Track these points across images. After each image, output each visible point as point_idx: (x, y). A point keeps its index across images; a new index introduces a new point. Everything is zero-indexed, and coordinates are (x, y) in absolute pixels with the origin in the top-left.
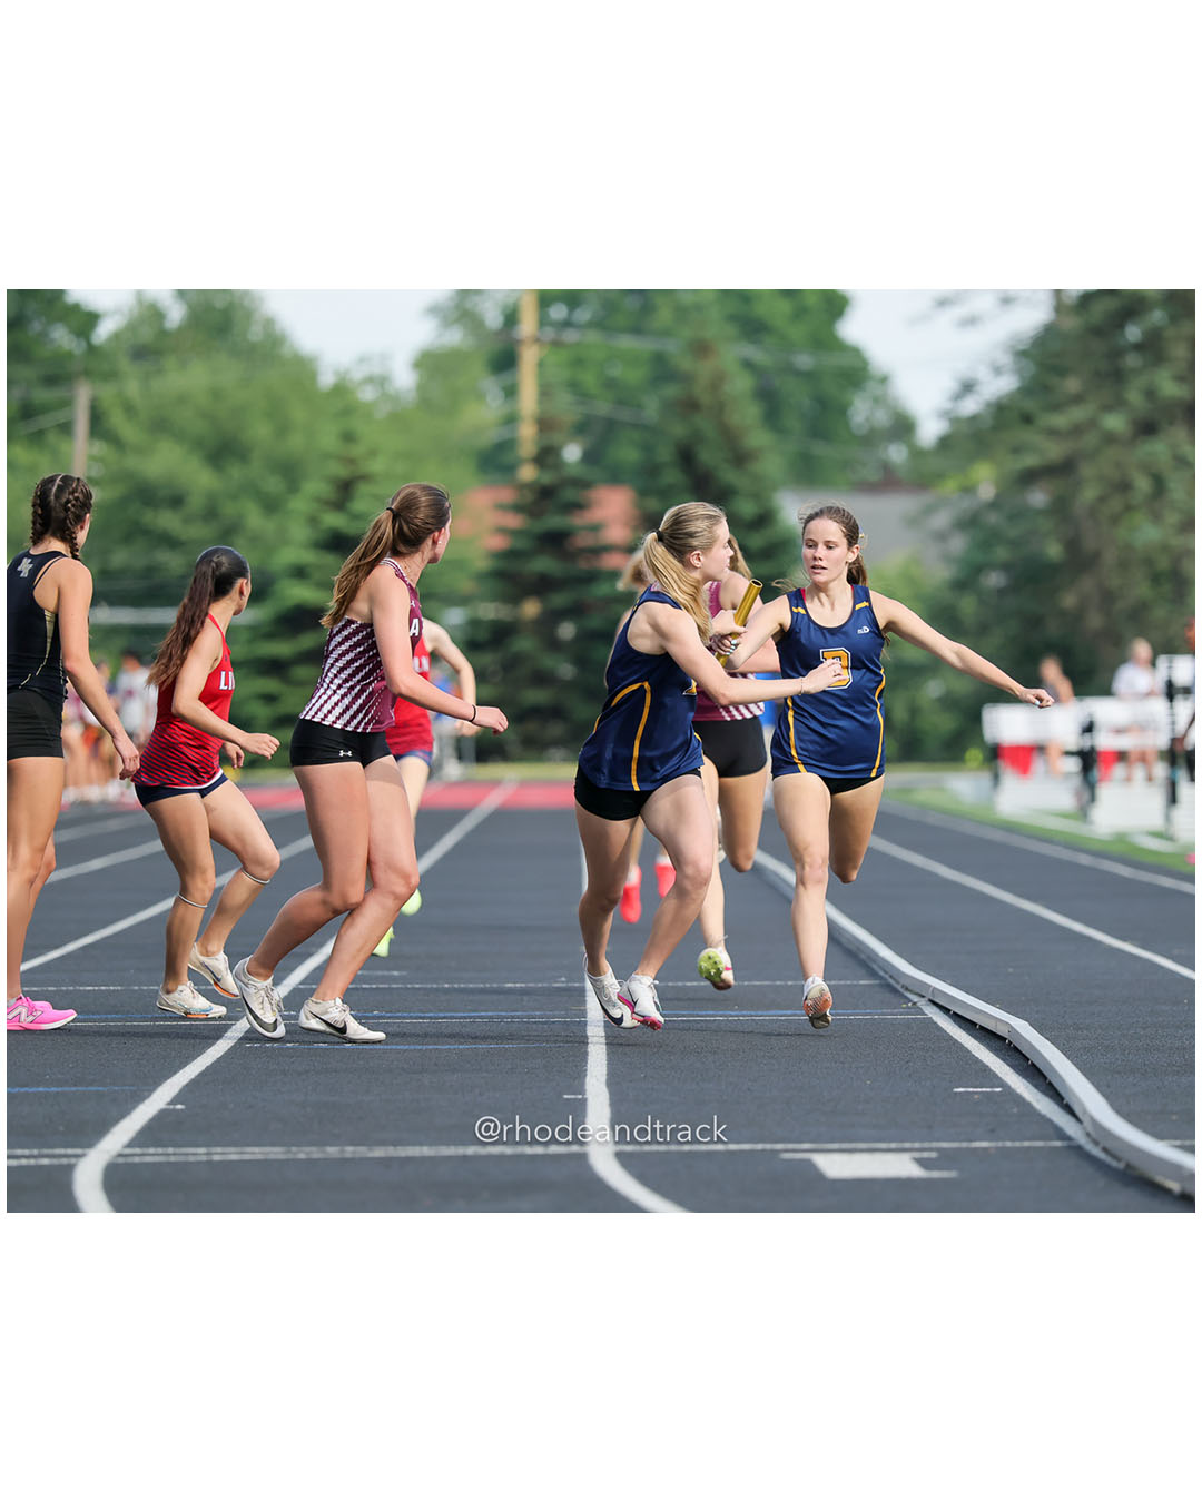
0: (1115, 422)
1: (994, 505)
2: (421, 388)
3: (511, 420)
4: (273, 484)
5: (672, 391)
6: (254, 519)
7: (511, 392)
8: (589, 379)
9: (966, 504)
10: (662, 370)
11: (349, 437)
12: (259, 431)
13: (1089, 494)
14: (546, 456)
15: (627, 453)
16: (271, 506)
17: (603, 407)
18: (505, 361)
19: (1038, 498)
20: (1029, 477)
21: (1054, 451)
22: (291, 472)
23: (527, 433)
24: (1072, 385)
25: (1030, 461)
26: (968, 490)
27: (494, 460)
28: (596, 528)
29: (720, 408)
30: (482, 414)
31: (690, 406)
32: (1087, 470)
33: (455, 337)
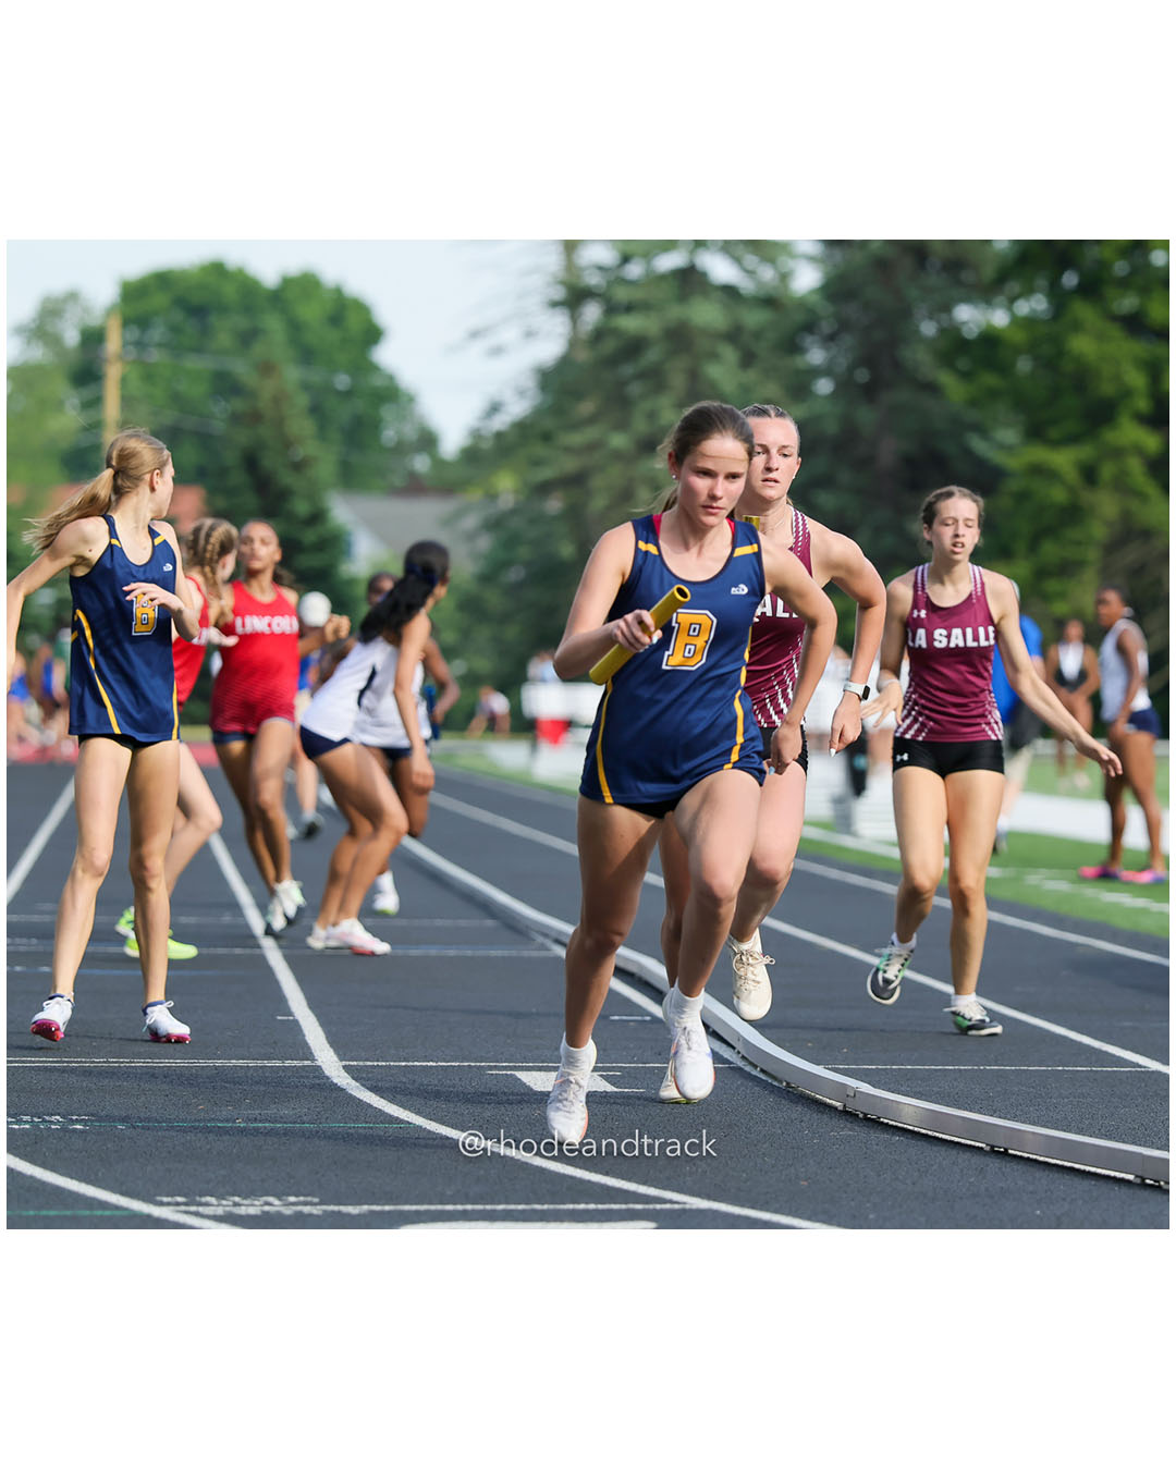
0: (619, 441)
1: (514, 512)
3: (94, 427)
5: (238, 405)
7: (94, 403)
8: (158, 393)
9: (491, 512)
10: (224, 385)
13: (598, 502)
17: (171, 417)
18: (86, 374)
19: (554, 505)
20: (544, 489)
21: (569, 465)
24: (587, 407)
25: (546, 473)
26: (492, 497)
27: (82, 461)
29: (280, 422)
31: (255, 417)
32: (597, 482)
33: (38, 353)
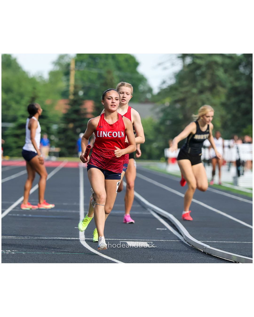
0: (195, 91)
1: (170, 107)
2: (50, 79)
3: (68, 86)
4: (18, 98)
5: (102, 81)
6: (14, 105)
7: (68, 80)
8: (85, 78)
9: (163, 107)
10: (100, 76)
11: (34, 88)
12: (15, 87)
13: (188, 105)
14: (75, 94)
15: (92, 93)
16: (17, 102)
17: (88, 84)
18: (67, 74)
19: (178, 106)
20: (176, 102)
21: (181, 96)
22: (22, 96)
23: (72, 89)
24: (186, 82)
25: (176, 98)
26: (164, 104)
27: (65, 94)
28: (85, 109)
30: (62, 85)
31: (106, 84)
32: (188, 100)
33: (57, 68)
